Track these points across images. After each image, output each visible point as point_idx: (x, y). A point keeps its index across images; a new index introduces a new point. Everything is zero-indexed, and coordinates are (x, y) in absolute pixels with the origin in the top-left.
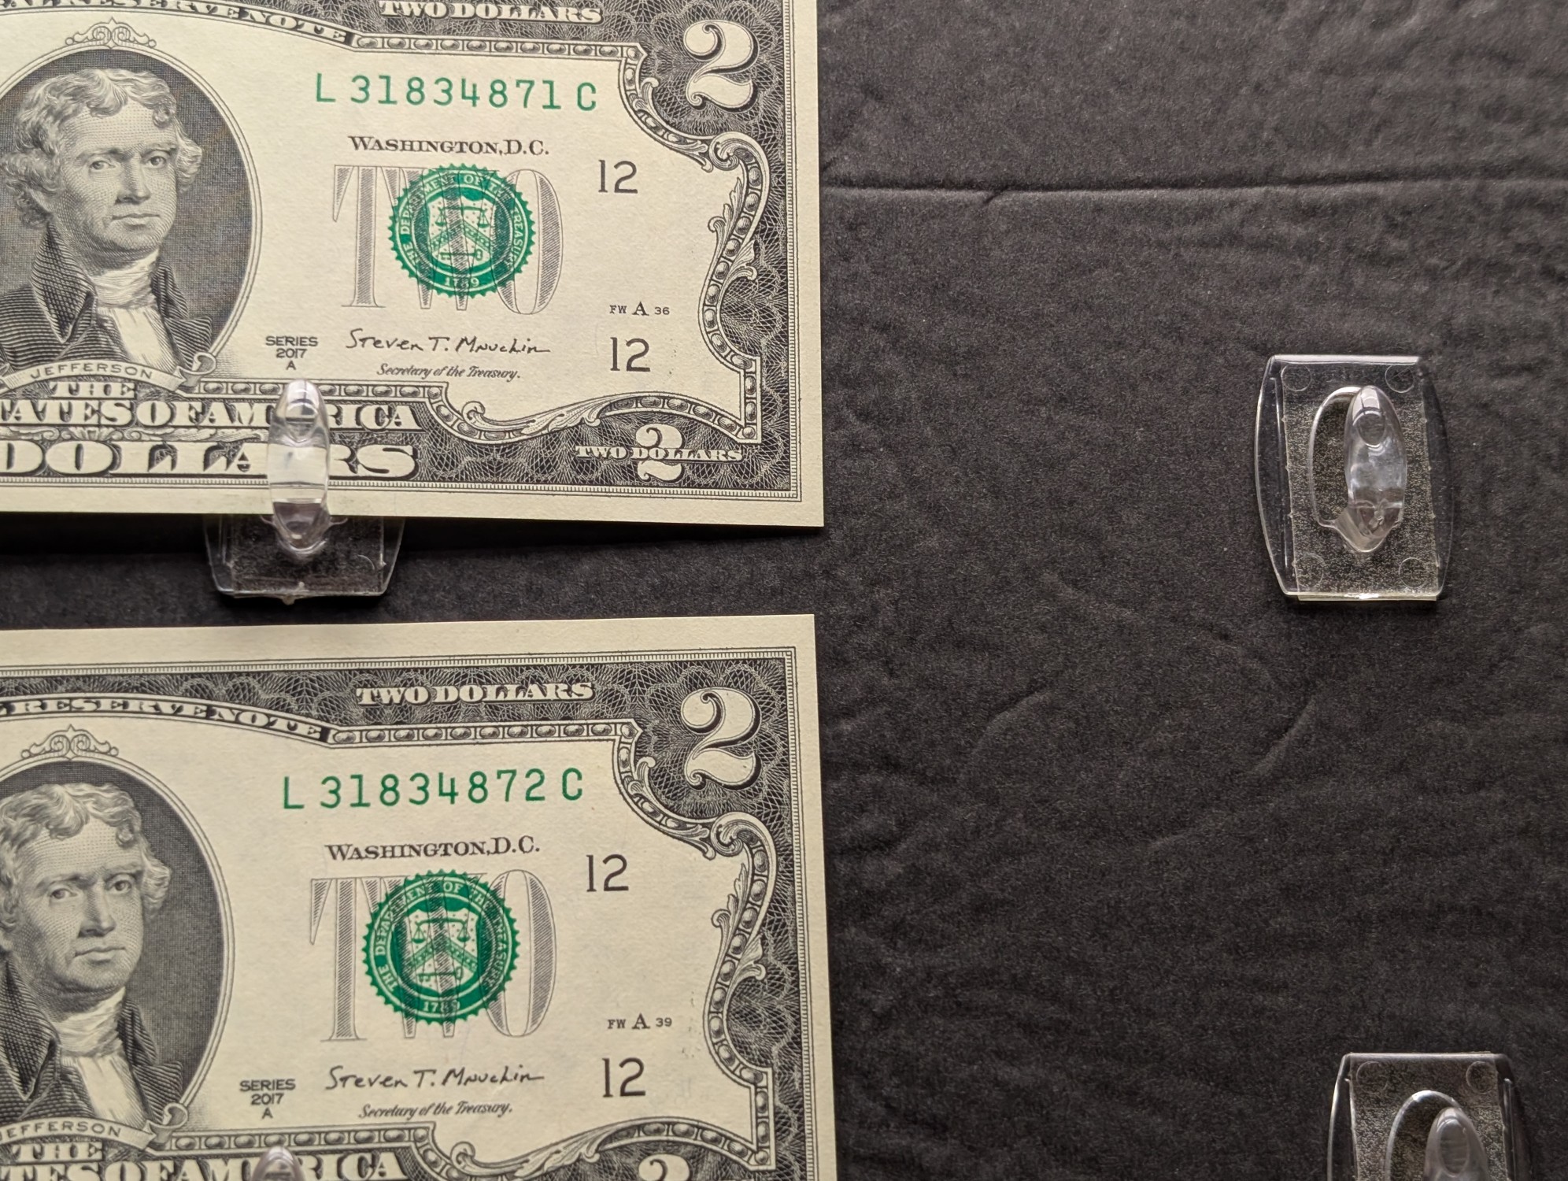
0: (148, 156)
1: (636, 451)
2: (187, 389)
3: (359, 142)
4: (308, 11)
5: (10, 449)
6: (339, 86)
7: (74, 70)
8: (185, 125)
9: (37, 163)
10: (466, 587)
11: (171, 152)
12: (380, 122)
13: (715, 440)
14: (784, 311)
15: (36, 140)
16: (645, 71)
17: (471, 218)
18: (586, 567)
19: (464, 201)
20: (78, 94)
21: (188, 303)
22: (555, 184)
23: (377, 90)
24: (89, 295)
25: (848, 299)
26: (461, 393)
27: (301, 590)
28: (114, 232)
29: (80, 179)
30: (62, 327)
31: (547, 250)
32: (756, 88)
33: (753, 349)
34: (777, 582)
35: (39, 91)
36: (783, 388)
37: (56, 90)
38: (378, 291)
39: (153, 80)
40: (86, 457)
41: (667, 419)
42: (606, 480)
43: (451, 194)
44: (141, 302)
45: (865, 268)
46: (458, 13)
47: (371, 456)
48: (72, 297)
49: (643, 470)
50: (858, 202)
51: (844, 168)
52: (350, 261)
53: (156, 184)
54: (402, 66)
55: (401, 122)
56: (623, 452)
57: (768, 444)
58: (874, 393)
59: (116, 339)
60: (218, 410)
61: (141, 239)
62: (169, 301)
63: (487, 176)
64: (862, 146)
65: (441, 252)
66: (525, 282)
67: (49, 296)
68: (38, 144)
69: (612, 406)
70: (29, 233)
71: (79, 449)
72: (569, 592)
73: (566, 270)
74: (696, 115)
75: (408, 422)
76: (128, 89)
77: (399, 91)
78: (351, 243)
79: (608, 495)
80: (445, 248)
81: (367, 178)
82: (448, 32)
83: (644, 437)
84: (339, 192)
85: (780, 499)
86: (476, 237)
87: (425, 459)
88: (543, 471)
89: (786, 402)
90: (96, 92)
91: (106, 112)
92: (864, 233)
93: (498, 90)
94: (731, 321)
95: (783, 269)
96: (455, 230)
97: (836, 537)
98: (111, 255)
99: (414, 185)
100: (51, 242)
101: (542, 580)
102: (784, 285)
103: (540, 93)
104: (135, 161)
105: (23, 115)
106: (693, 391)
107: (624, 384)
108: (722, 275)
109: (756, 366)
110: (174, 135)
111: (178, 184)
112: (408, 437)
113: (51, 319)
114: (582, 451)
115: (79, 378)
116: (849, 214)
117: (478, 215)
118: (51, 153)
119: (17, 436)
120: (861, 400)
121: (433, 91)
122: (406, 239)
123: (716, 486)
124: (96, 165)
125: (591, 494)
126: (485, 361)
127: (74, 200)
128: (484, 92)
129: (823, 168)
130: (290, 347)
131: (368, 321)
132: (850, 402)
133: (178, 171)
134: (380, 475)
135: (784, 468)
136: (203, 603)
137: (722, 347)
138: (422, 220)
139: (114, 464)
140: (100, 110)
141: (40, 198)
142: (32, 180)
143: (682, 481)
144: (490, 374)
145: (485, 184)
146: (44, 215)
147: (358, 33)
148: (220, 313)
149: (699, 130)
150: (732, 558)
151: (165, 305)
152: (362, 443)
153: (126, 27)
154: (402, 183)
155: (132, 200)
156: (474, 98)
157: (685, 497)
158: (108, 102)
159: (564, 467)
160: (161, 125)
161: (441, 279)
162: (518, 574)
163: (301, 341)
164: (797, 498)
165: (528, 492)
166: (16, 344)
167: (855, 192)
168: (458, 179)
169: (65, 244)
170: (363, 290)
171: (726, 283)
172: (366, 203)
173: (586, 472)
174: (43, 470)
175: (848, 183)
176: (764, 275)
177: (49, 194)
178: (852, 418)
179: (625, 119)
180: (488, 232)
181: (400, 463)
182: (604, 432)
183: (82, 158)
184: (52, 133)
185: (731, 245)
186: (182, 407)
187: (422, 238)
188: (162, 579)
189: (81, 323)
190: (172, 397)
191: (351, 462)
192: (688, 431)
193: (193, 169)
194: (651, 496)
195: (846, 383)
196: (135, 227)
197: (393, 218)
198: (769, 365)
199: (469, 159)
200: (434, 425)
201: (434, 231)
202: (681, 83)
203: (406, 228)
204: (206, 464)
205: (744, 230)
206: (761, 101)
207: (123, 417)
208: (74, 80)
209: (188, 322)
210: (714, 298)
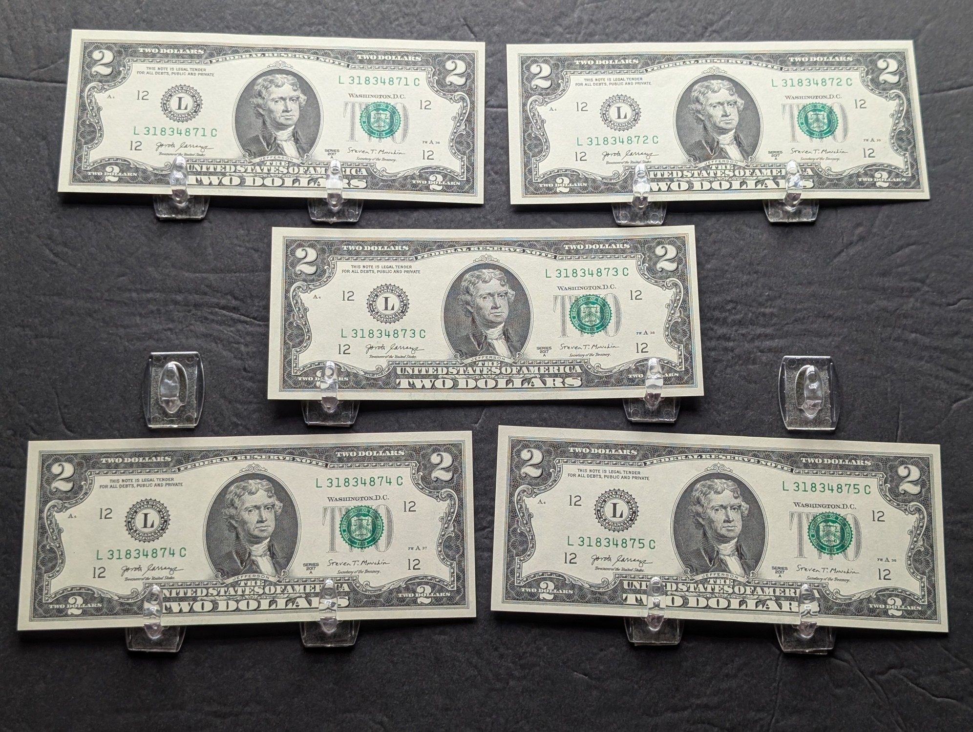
0: (291, 99)
1: (429, 182)
2: (303, 164)
3: (351, 95)
4: (337, 58)
5: (254, 180)
6: (346, 79)
7: (270, 75)
8: (302, 91)
9: (260, 101)
10: (381, 220)
11: (298, 98)
12: (357, 89)
13: (452, 179)
14: (473, 143)
15: (260, 94)
16: (434, 75)
17: (383, 116)
18: (415, 215)
19: (381, 112)
20: (271, 81)
21: (303, 140)
22: (407, 107)
23: (356, 81)
24: (275, 138)
25: (493, 140)
26: (380, 166)
27: (334, 220)
28: (282, 120)
29: (272, 105)
30: (268, 146)
31: (405, 125)
32: (467, 80)
33: (464, 154)
34: (470, 220)
35: (260, 80)
36: (473, 165)
37: (265, 80)
38: (356, 137)
39: (292, 77)
40: (275, 182)
41: (439, 173)
42: (421, 190)
43: (377, 110)
44: (290, 140)
45: (498, 131)
46: (380, 58)
47: (354, 182)
48: (270, 138)
49: (431, 187)
50: (496, 112)
51: (491, 103)
52: (349, 128)
53: (294, 107)
54: (364, 73)
55: (363, 89)
56: (426, 182)
57: (468, 181)
58: (499, 167)
59: (283, 150)
60: (311, 169)
61: (290, 122)
62: (298, 139)
63: (387, 105)
64: (497, 96)
65: (375, 126)
66: (398, 134)
67: (264, 138)
68: (260, 95)
69: (423, 169)
70: (258, 120)
71: (273, 180)
72: (410, 222)
73: (410, 131)
74: (448, 87)
75: (365, 173)
76: (286, 80)
77: (363, 81)
78: (349, 124)
79: (421, 194)
80: (376, 125)
81: (353, 106)
82: (377, 64)
83: (432, 178)
84: (345, 109)
85: (471, 196)
86: (384, 122)
87: (369, 183)
88: (403, 187)
89: (473, 169)
90: (276, 81)
91: (279, 86)
92: (498, 121)
93: (391, 80)
94: (458, 146)
95: (473, 131)
96: (378, 120)
97: (487, 207)
98: (281, 127)
99: (367, 107)
100: (264, 123)
101: (402, 218)
102: (474, 136)
103: (403, 81)
104: (287, 101)
105: (256, 87)
106: (446, 166)
107: (426, 163)
108: (455, 133)
109: (465, 158)
110: (298, 93)
111: (300, 107)
112: (364, 177)
113: (265, 144)
114: (414, 182)
115: (273, 160)
116: (493, 116)
117: (385, 116)
118: (264, 98)
119: (256, 176)
120: (495, 169)
121: (372, 81)
122: (364, 122)
123: (452, 192)
124: (277, 101)
125: (416, 194)
126: (386, 156)
127: (271, 111)
128: (387, 81)
129: (486, 102)
130: (332, 152)
131: (353, 145)
132: (492, 169)
133: (300, 104)
134: (357, 188)
135: (472, 187)
136: (307, 222)
137: (455, 153)
138: (369, 117)
139: (283, 184)
140: (277, 86)
141: (261, 111)
142: (259, 106)
143: (443, 191)
144: (388, 160)
145: (387, 107)
146: (262, 115)
147: (351, 64)
148: (312, 142)
149: (449, 91)
150: (458, 213)
151: (296, 141)
152: (352, 179)
153: (284, 62)
154: (364, 107)
155: (287, 111)
156: (384, 83)
157: (443, 195)
158: (280, 84)
159: (409, 186)
160: (295, 90)
161: (375, 134)
162: (395, 216)
163: (335, 151)
164: (476, 196)
165: (398, 193)
166: (255, 151)
167: (495, 110)
168: (379, 105)
169: (268, 124)
170: (352, 137)
171: (457, 135)
172: (353, 112)
173: (415, 188)
174: (263, 185)
175: (493, 107)
176: (468, 133)
177: (264, 110)
178: (493, 174)
179: (428, 89)
180: (388, 121)
181: (363, 184)
182: (420, 176)
183: (273, 100)
184: (264, 92)
185: (458, 124)
186: (301, 169)
187: (369, 122)
188: (296, 216)
189: (273, 145)
190: (299, 166)
191: (349, 184)
192: (445, 176)
193: (304, 103)
194: (434, 194)
195: (491, 163)
196: (288, 119)
197: (361, 117)
198: (469, 158)
199: (382, 100)
200: (372, 174)
201: (372, 120)
202: (444, 78)
203: (365, 119)
204: (308, 184)
205: (462, 120)
206: (468, 83)
207: (285, 171)
208: (270, 77)
209: (303, 145)
210: (453, 139)
